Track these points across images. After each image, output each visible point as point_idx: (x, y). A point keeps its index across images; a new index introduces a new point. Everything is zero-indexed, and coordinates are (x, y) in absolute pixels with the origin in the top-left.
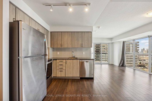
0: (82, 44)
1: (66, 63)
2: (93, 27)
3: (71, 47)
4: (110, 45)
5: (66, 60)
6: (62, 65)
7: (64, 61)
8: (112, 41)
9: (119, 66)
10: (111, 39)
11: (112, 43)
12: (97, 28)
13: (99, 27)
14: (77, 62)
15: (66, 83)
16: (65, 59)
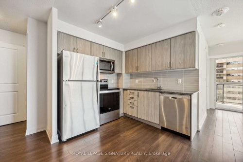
1: (138, 96)
5: (139, 91)
6: (133, 98)
7: (136, 92)
14: (155, 96)
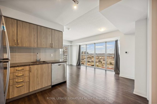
0: (52, 44)
1: (30, 71)
2: (64, 27)
3: (36, 46)
4: (69, 47)
8: (71, 44)
9: (77, 65)
10: (71, 42)
11: (71, 46)
12: (67, 29)
13: (69, 29)
14: (48, 67)
15: (34, 100)
16: (29, 65)
